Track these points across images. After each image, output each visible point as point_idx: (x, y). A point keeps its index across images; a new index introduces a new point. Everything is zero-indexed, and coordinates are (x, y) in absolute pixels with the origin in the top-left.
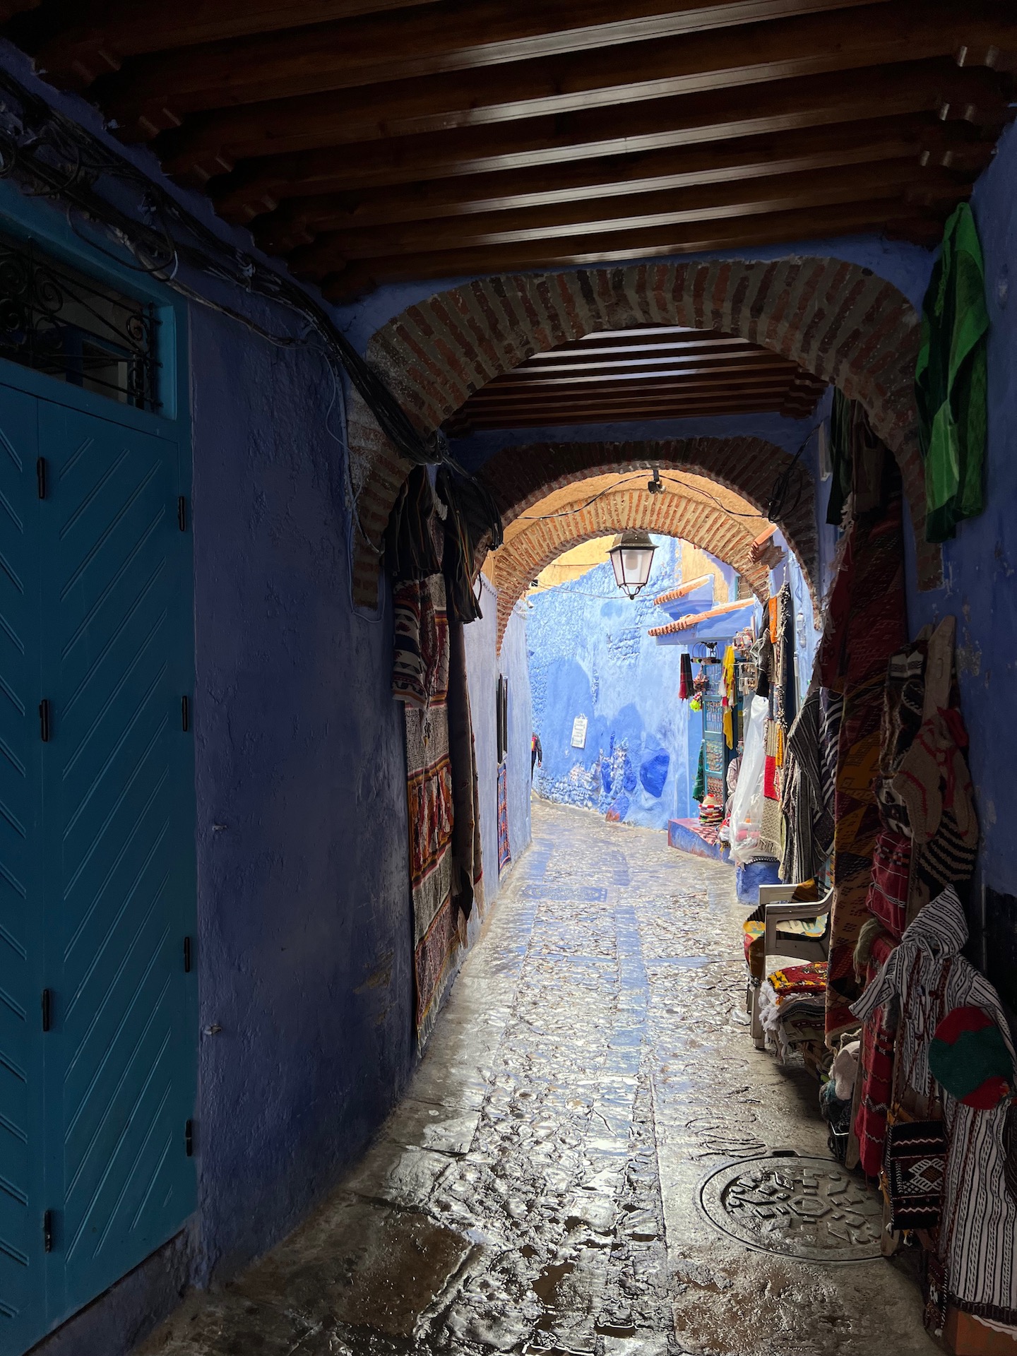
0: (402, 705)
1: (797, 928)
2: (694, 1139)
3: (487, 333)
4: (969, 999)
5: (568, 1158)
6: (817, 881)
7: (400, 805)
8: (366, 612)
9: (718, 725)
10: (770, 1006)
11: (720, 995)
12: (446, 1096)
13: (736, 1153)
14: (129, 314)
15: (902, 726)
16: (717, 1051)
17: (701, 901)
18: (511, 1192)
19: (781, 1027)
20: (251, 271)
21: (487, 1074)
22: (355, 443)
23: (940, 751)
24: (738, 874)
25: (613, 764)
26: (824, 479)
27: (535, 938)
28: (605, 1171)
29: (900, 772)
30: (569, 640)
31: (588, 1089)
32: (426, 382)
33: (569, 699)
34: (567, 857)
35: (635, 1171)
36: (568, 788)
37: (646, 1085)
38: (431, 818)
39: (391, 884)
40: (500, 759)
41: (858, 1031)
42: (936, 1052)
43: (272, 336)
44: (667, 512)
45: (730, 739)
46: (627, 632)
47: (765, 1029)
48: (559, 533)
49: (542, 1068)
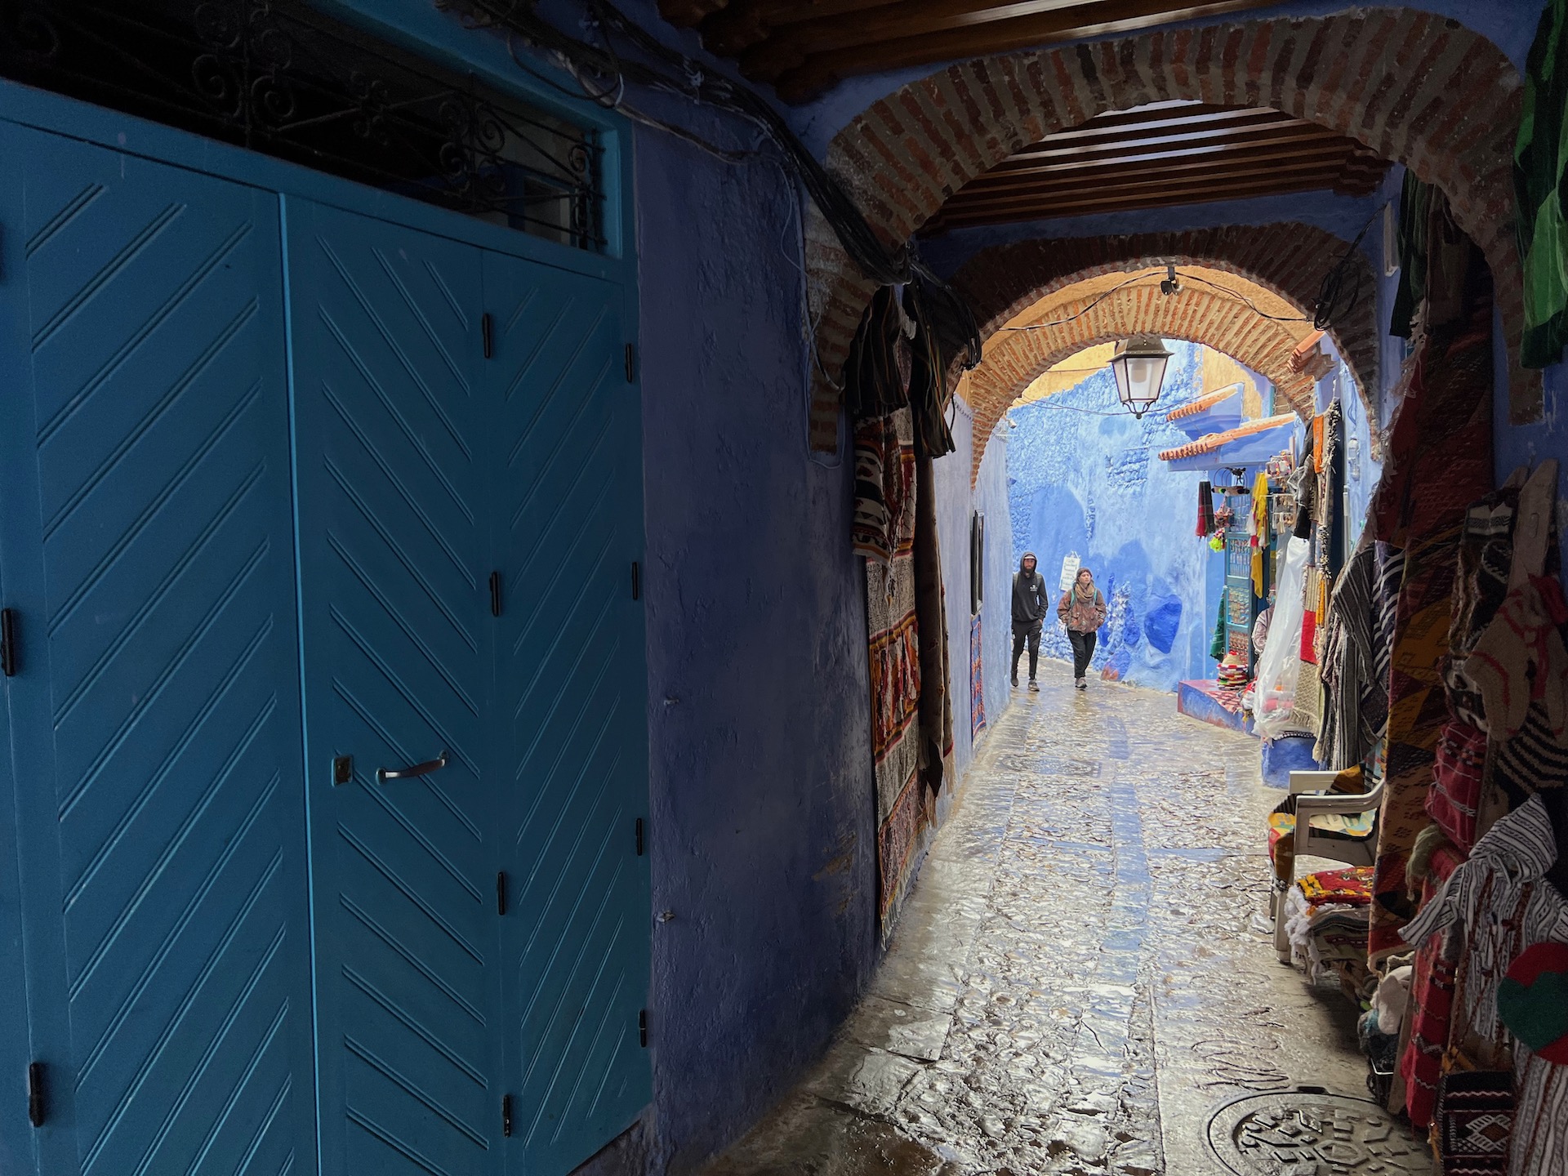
0: (863, 560)
1: (1335, 824)
2: (1201, 1065)
3: (967, 127)
4: (1553, 933)
5: (1052, 1075)
6: (1363, 768)
7: (861, 672)
8: (825, 458)
9: (1245, 568)
10: (1300, 917)
11: (1237, 896)
12: (914, 995)
13: (1252, 1085)
14: (570, 144)
15: (1480, 597)
16: (1232, 962)
17: (1217, 781)
18: (986, 1108)
19: (1312, 941)
20: (699, 80)
21: (960, 973)
22: (813, 265)
23: (1528, 628)
24: (1264, 751)
25: (1111, 613)
26: (1389, 274)
27: (1015, 818)
28: (1094, 1092)
29: (1474, 654)
30: (1059, 462)
31: (1076, 997)
32: (894, 190)
33: (1058, 533)
34: (1054, 723)
35: (1130, 1095)
36: (1055, 640)
37: (1145, 997)
38: (896, 685)
39: (851, 761)
40: (974, 610)
41: (1410, 954)
42: (1505, 995)
43: (723, 152)
44: (1185, 312)
45: (1259, 586)
46: (1132, 453)
47: (1292, 942)
48: (1049, 341)
49: (1023, 970)
